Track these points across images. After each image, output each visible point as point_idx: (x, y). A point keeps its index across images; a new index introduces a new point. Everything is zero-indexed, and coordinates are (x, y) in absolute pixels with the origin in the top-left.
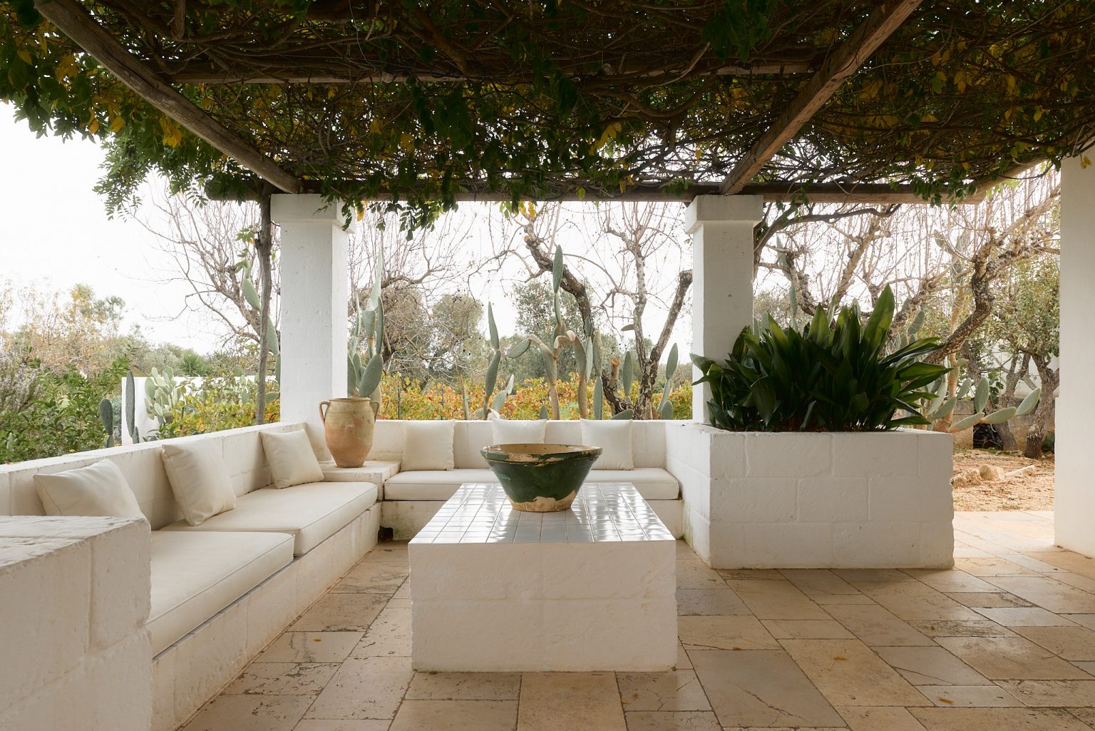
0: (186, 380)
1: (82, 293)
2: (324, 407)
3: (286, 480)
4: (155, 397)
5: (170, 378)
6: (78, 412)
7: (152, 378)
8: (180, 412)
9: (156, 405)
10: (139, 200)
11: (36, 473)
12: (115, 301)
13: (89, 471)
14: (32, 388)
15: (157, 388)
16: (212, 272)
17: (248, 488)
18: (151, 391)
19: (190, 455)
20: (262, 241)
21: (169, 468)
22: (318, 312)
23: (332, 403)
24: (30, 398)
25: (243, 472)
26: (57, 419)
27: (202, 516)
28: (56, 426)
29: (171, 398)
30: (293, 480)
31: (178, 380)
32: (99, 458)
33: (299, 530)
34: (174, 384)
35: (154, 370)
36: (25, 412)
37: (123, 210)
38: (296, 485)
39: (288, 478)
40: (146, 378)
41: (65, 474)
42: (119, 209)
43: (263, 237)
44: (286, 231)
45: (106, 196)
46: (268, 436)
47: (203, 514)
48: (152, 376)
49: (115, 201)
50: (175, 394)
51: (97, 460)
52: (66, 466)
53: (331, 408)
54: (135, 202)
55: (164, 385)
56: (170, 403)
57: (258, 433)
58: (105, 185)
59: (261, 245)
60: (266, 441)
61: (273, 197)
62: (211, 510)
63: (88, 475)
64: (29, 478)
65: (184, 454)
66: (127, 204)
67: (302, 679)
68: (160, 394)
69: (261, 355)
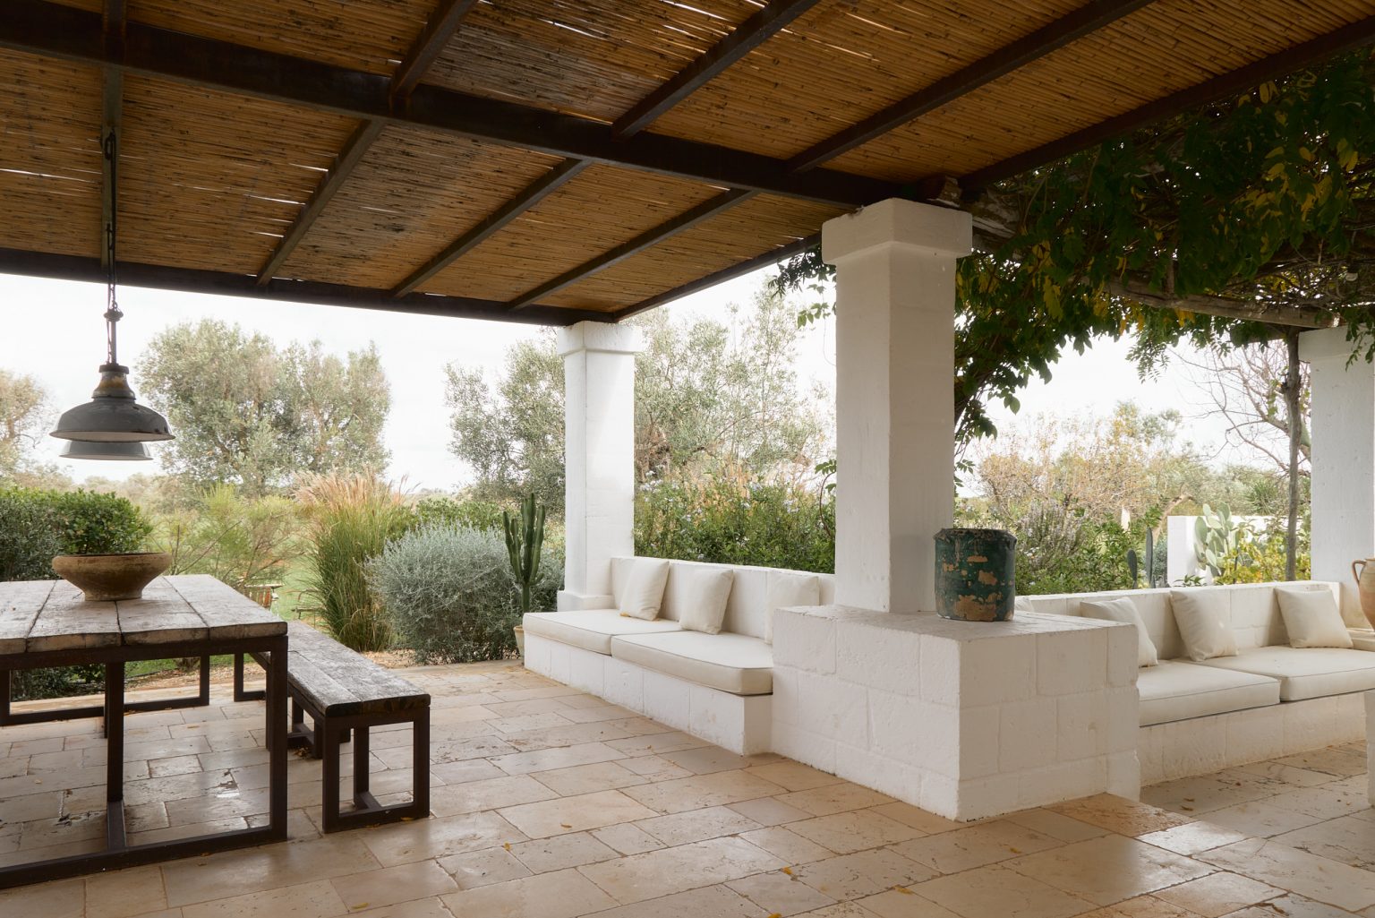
0: (1243, 521)
1: (1126, 410)
2: (1359, 567)
3: (1302, 641)
4: (1208, 541)
5: (1226, 517)
6: (1112, 560)
7: (1204, 518)
8: (1233, 563)
9: (1208, 553)
10: (1167, 358)
11: (1081, 600)
12: (1170, 416)
13: (1114, 604)
14: (1078, 534)
15: (1209, 530)
16: (1257, 398)
17: (1260, 642)
18: (1202, 532)
19: (1193, 601)
20: (1289, 384)
21: (1175, 611)
22: (1356, 458)
23: (1369, 563)
24: (1076, 543)
25: (1253, 626)
26: (1096, 564)
27: (1203, 655)
28: (1094, 570)
29: (1227, 543)
30: (1310, 641)
31: (1236, 520)
32: (1122, 595)
33: (1287, 678)
34: (1229, 526)
35: (1206, 508)
36: (1073, 557)
37: (1153, 372)
38: (1317, 647)
39: (1305, 639)
40: (1196, 517)
41: (1099, 603)
42: (1149, 370)
43: (1290, 380)
44: (1317, 370)
45: (1137, 363)
46: (1283, 592)
47: (1204, 653)
48: (1203, 514)
49: (1146, 364)
50: (1231, 537)
51: (1121, 597)
52: (1099, 598)
53: (1366, 568)
54: (1164, 362)
55: (1219, 526)
56: (1226, 552)
57: (1272, 590)
58: (1135, 353)
59: (1288, 388)
60: (1281, 599)
61: (1301, 335)
62: (1211, 651)
63: (1113, 606)
64: (1077, 604)
65: (1188, 600)
66: (1156, 365)
67: (1266, 786)
68: (1214, 538)
69: (1290, 506)
